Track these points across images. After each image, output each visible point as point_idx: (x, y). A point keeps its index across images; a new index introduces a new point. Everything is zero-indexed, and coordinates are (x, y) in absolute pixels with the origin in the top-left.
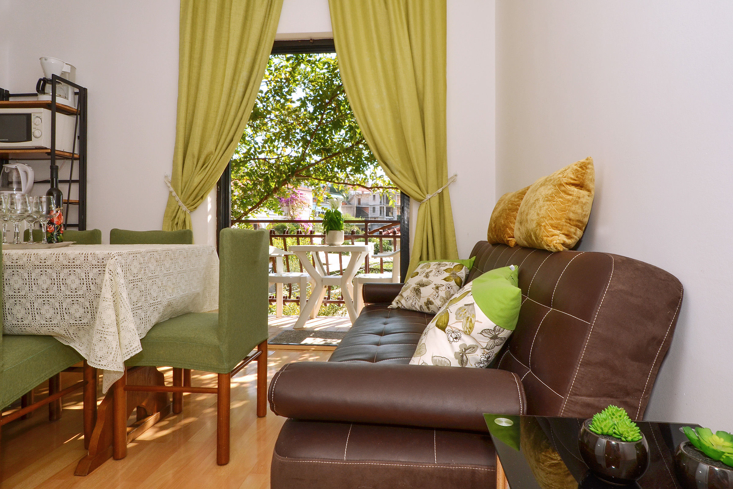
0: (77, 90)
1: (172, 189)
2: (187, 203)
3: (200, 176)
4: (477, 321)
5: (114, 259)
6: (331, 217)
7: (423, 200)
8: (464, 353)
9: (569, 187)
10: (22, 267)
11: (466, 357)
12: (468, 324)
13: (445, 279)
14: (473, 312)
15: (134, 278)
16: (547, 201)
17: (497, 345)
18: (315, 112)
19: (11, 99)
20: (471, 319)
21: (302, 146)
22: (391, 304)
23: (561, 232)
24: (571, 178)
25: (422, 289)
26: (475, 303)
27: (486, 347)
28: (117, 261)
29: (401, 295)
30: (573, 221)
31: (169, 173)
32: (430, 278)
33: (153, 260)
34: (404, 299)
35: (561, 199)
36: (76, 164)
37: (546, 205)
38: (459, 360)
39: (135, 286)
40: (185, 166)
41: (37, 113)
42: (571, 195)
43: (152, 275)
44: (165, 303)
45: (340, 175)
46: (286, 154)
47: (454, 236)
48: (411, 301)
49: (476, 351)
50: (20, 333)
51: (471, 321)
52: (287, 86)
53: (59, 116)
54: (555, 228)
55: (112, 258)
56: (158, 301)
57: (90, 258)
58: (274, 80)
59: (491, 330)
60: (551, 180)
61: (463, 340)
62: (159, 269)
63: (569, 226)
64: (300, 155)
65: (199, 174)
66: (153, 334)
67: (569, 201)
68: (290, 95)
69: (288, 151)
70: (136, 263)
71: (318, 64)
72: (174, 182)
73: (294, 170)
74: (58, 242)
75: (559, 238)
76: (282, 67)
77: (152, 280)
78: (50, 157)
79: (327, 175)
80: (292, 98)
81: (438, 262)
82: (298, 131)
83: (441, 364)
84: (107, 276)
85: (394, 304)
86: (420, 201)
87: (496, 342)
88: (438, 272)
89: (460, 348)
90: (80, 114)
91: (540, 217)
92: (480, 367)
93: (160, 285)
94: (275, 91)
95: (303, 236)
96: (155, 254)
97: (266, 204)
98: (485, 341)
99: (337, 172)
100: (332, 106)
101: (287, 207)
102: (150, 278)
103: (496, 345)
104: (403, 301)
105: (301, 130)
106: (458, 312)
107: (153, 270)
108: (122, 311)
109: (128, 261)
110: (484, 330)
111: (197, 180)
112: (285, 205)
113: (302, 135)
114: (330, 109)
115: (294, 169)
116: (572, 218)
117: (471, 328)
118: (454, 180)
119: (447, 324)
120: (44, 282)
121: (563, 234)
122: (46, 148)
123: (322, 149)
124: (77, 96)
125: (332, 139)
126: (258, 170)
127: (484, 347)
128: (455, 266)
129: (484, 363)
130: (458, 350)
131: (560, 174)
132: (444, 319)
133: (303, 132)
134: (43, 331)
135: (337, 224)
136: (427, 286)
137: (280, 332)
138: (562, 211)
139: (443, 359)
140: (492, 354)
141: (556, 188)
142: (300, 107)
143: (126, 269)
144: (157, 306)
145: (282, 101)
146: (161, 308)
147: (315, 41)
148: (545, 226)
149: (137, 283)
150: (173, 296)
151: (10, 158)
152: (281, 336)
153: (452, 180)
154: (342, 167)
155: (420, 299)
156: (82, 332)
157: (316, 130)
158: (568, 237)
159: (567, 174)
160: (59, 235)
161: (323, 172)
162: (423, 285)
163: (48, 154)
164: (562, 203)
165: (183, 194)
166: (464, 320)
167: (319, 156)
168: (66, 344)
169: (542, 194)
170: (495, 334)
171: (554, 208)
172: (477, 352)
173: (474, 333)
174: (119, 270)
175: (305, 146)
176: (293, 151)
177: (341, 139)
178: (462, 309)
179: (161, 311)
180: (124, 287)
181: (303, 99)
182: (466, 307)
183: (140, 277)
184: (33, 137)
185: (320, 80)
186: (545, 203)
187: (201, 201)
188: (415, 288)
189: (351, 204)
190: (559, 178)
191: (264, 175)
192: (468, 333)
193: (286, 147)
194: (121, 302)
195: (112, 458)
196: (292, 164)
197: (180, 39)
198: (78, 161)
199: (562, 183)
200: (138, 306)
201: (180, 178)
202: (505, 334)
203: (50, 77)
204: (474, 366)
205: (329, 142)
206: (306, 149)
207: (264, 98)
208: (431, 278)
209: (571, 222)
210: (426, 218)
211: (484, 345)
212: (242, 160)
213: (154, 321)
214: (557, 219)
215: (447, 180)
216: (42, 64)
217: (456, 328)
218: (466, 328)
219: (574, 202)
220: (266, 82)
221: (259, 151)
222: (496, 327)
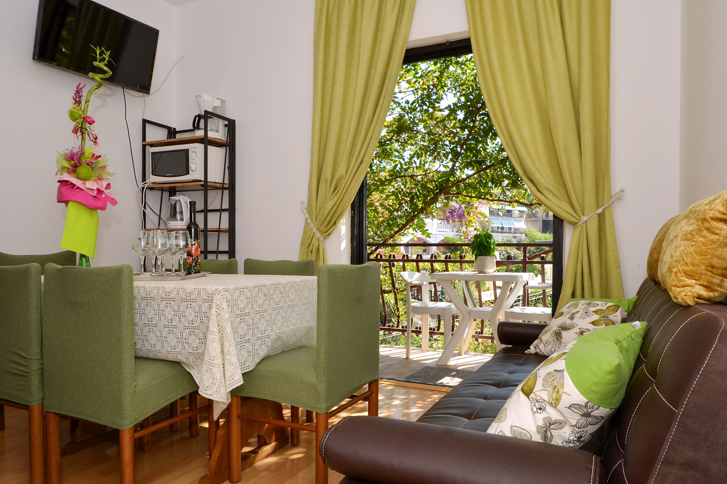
0: (227, 123)
1: (307, 216)
2: (321, 230)
3: (332, 201)
4: (565, 393)
5: (220, 295)
6: (480, 241)
7: (577, 223)
8: (548, 428)
9: (716, 224)
10: (153, 299)
11: (551, 433)
12: (555, 394)
13: (593, 323)
14: (561, 381)
15: (241, 313)
16: (685, 239)
17: (591, 425)
18: (465, 119)
19: (178, 136)
20: (558, 389)
21: (451, 160)
22: (530, 349)
23: (697, 283)
24: (719, 211)
25: (564, 333)
26: (565, 370)
27: (576, 424)
28: (223, 296)
29: (541, 339)
30: (718, 268)
31: (305, 199)
32: (574, 321)
33: (261, 294)
34: (543, 344)
35: (702, 239)
36: (226, 193)
37: (683, 245)
38: (541, 435)
39: (243, 320)
40: (319, 192)
41: (193, 148)
42: (717, 234)
43: (260, 309)
44: (273, 336)
45: (495, 190)
46: (434, 169)
47: (619, 267)
48: (550, 347)
49: (564, 427)
50: (154, 357)
51: (558, 392)
52: (436, 93)
53: (211, 149)
54: (689, 277)
55: (219, 294)
56: (265, 335)
57: (202, 293)
58: (421, 88)
59: (581, 405)
60: (696, 211)
61: (548, 413)
62: (267, 303)
63: (711, 276)
64: (448, 170)
65: (332, 199)
66: (261, 367)
67: (713, 242)
68: (439, 103)
69: (437, 166)
70: (242, 298)
71: (468, 65)
72: (309, 209)
73: (443, 188)
74: (195, 273)
75: (693, 290)
76: (429, 72)
77: (260, 314)
78: (203, 188)
79: (480, 192)
80: (440, 106)
81: (588, 301)
82: (447, 143)
83: (521, 436)
84: (214, 310)
85: (532, 349)
86: (574, 224)
87: (588, 420)
88: (586, 313)
89: (544, 421)
90: (229, 146)
91: (673, 259)
92: (569, 447)
93: (269, 319)
94: (422, 100)
95: (452, 262)
96: (263, 288)
97: (412, 225)
98: (574, 418)
99: (491, 187)
100: (486, 111)
101: (459, 223)
102: (257, 312)
103: (589, 424)
104: (541, 346)
105: (450, 141)
106: (546, 378)
107: (261, 304)
108: (226, 344)
109: (235, 296)
110: (573, 404)
111: (329, 205)
112: (457, 220)
113: (451, 147)
114: (483, 114)
115: (442, 186)
116: (717, 265)
117: (558, 400)
118: (620, 197)
119: (533, 390)
120: (169, 313)
121: (701, 285)
122: (200, 181)
123: (474, 161)
124: (227, 128)
125: (485, 150)
126: (405, 188)
127: (573, 425)
128: (608, 307)
129: (573, 443)
130: (541, 423)
131: (707, 204)
132: (530, 383)
133: (453, 143)
134: (170, 357)
135: (487, 249)
136: (570, 329)
137: (420, 368)
138: (702, 255)
139: (523, 431)
140: (585, 434)
141: (698, 224)
142: (448, 116)
143: (232, 303)
144: (265, 339)
145: (431, 110)
146: (269, 342)
147: (451, 43)
148: (676, 273)
149: (244, 317)
150: (282, 330)
151: (177, 190)
152: (420, 372)
153: (617, 197)
154: (497, 182)
155: (560, 344)
156: (199, 361)
157: (468, 139)
158: (708, 290)
159: (716, 205)
160: (196, 266)
161: (475, 188)
162: (565, 328)
163: (202, 185)
164: (703, 244)
165: (318, 220)
166: (550, 389)
167: (470, 170)
168: (188, 370)
169: (683, 230)
170: (587, 410)
171: (692, 250)
172: (564, 429)
173: (561, 406)
174: (225, 305)
175: (454, 160)
176: (442, 166)
177: (497, 149)
178: (550, 375)
179: (270, 345)
180: (228, 321)
181: (452, 107)
182: (556, 373)
183: (247, 311)
184: (190, 171)
185: (472, 83)
186: (682, 242)
187: (333, 227)
188: (556, 332)
189: (536, 217)
190: (705, 210)
191: (409, 194)
192: (555, 404)
193: (434, 162)
194: (225, 336)
195: (228, 481)
196: (440, 180)
197: (314, 60)
198: (228, 191)
199: (707, 217)
200: (245, 339)
201: (314, 204)
202: (602, 411)
203: (203, 113)
204: (560, 444)
205: (482, 153)
206: (455, 163)
207: (410, 108)
208: (576, 320)
209: (715, 271)
210: (581, 245)
211: (574, 422)
212: (388, 178)
213: (262, 353)
214: (693, 265)
215: (611, 197)
216: (197, 101)
217: (541, 397)
218: (551, 398)
219: (721, 243)
220: (413, 91)
221: (405, 167)
222: (587, 402)
